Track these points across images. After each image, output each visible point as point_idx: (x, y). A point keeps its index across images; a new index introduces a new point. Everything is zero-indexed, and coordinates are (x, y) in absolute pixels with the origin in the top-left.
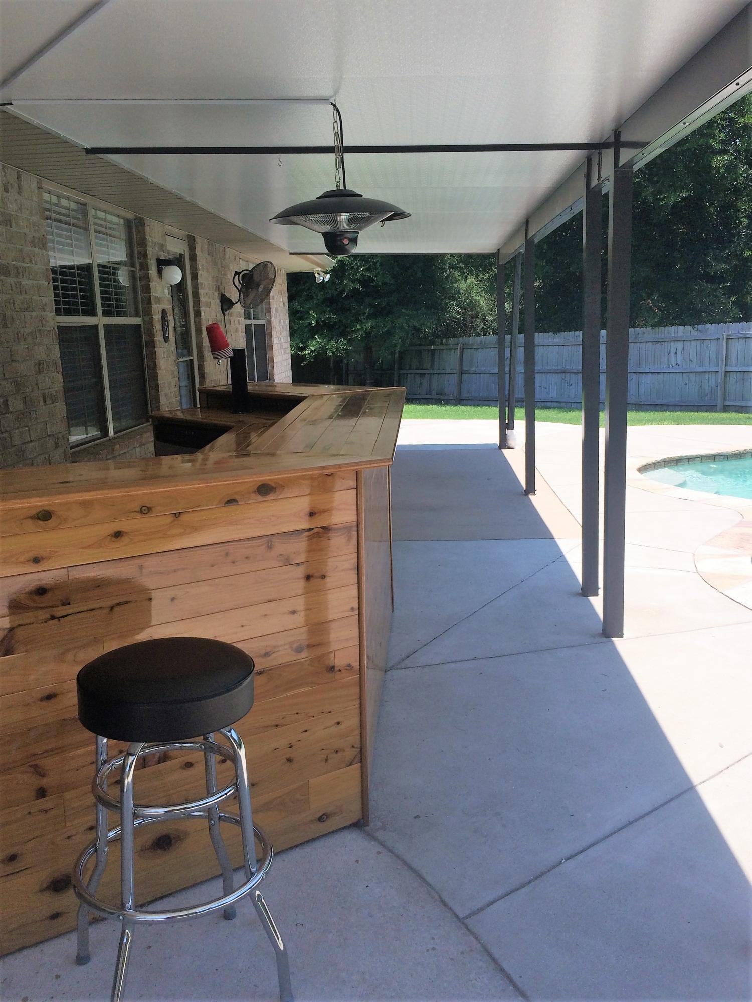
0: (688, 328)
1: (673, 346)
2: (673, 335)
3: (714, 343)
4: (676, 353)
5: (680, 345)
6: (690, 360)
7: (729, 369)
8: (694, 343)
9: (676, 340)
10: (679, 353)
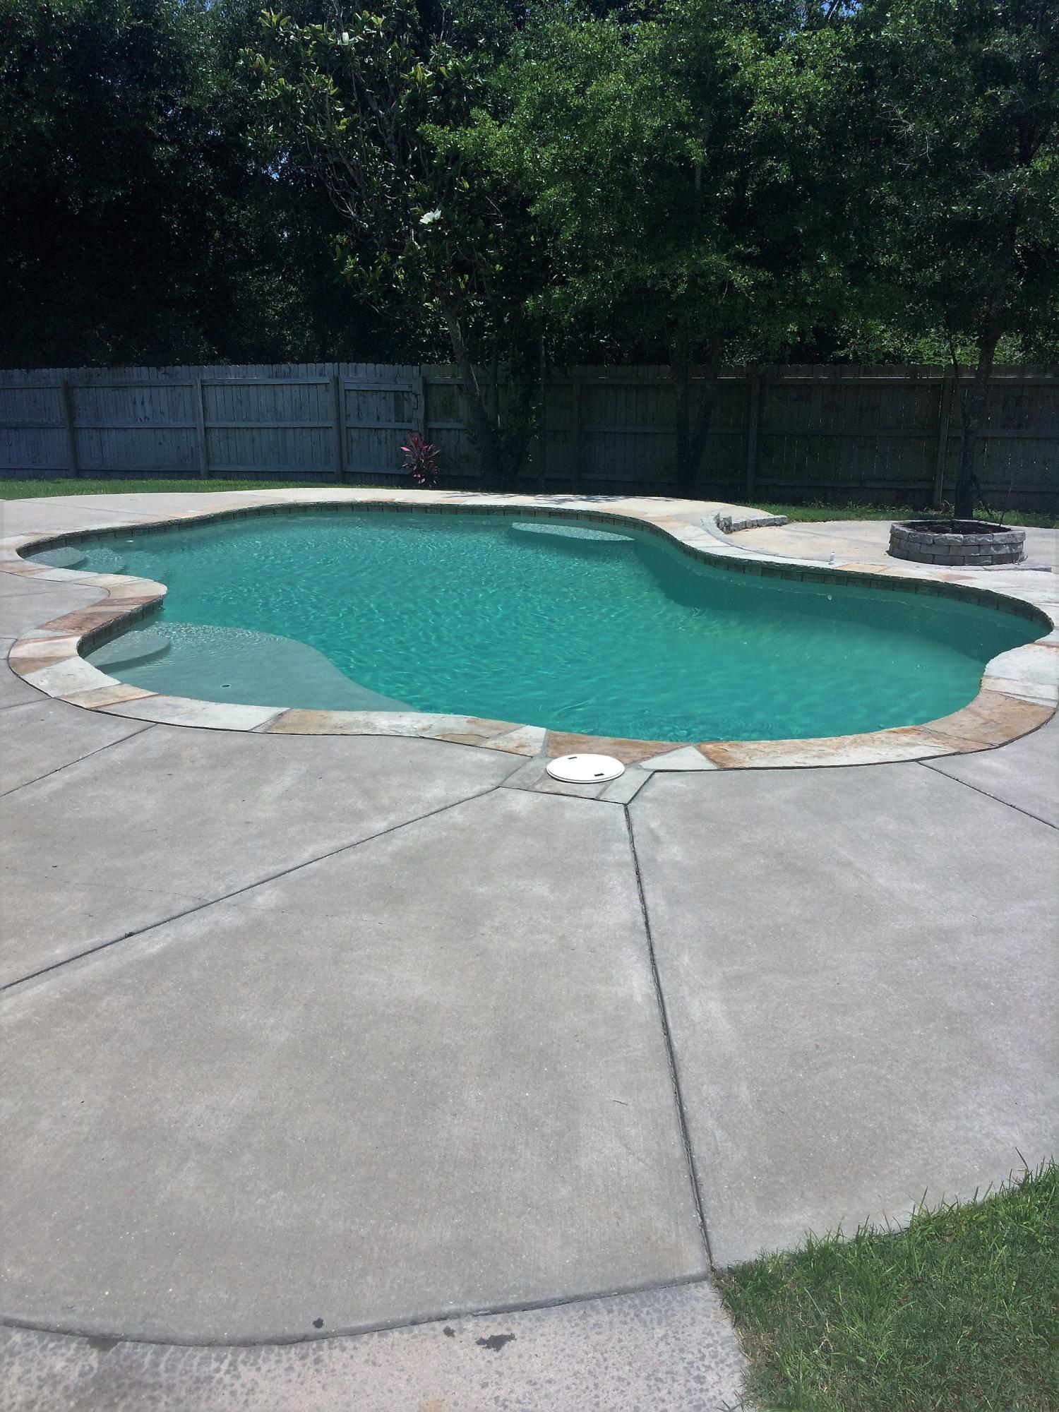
0: (153, 370)
1: (138, 394)
2: (136, 378)
3: (187, 390)
4: (143, 403)
5: (146, 392)
6: (162, 413)
7: (209, 424)
8: (163, 391)
9: (141, 385)
10: (146, 401)
